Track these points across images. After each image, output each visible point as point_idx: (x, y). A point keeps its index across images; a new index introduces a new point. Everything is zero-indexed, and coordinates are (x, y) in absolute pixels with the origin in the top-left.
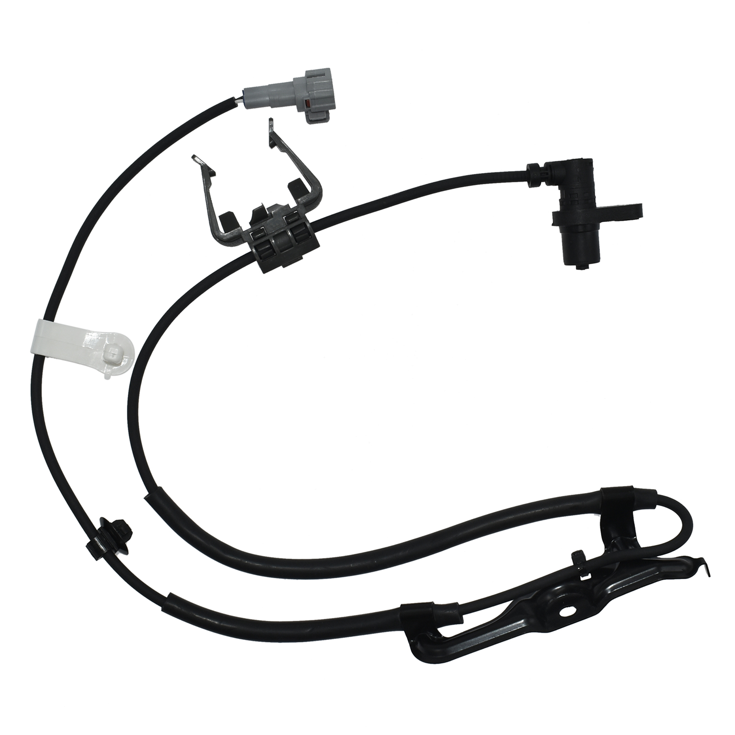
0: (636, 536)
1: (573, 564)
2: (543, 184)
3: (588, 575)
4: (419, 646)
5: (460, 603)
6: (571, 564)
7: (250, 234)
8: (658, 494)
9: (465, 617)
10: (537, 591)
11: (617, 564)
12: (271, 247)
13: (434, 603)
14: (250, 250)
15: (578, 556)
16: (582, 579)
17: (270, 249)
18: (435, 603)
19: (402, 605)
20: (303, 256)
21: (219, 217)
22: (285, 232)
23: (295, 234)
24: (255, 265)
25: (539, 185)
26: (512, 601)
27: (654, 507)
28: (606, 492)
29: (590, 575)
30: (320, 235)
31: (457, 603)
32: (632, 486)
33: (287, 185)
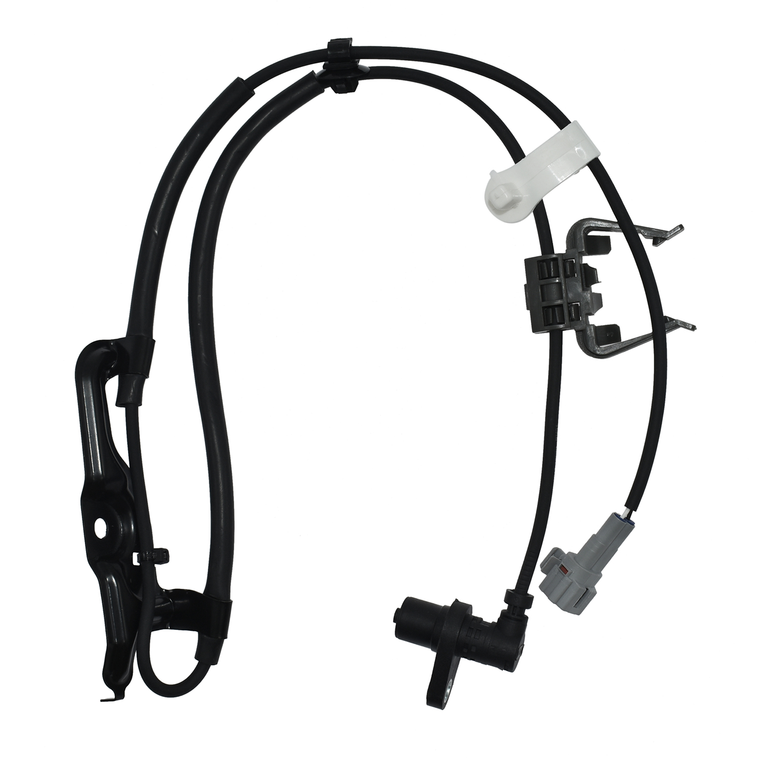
0: (170, 629)
1: (155, 548)
2: (505, 606)
3: (138, 562)
4: (103, 350)
5: (140, 408)
6: (156, 546)
7: (574, 260)
8: (211, 666)
9: (123, 409)
10: (133, 497)
11: (140, 598)
12: (550, 277)
13: (147, 378)
14: (556, 252)
15: (163, 556)
16: (135, 555)
17: (548, 275)
18: (146, 380)
19: (154, 341)
20: (529, 311)
21: (609, 237)
22: (561, 298)
23: (556, 308)
24: (536, 252)
25: (506, 601)
26: (129, 467)
27: (196, 657)
28: (226, 606)
29: (138, 564)
30: (545, 337)
31: (141, 405)
32: (226, 638)
33: (618, 325)
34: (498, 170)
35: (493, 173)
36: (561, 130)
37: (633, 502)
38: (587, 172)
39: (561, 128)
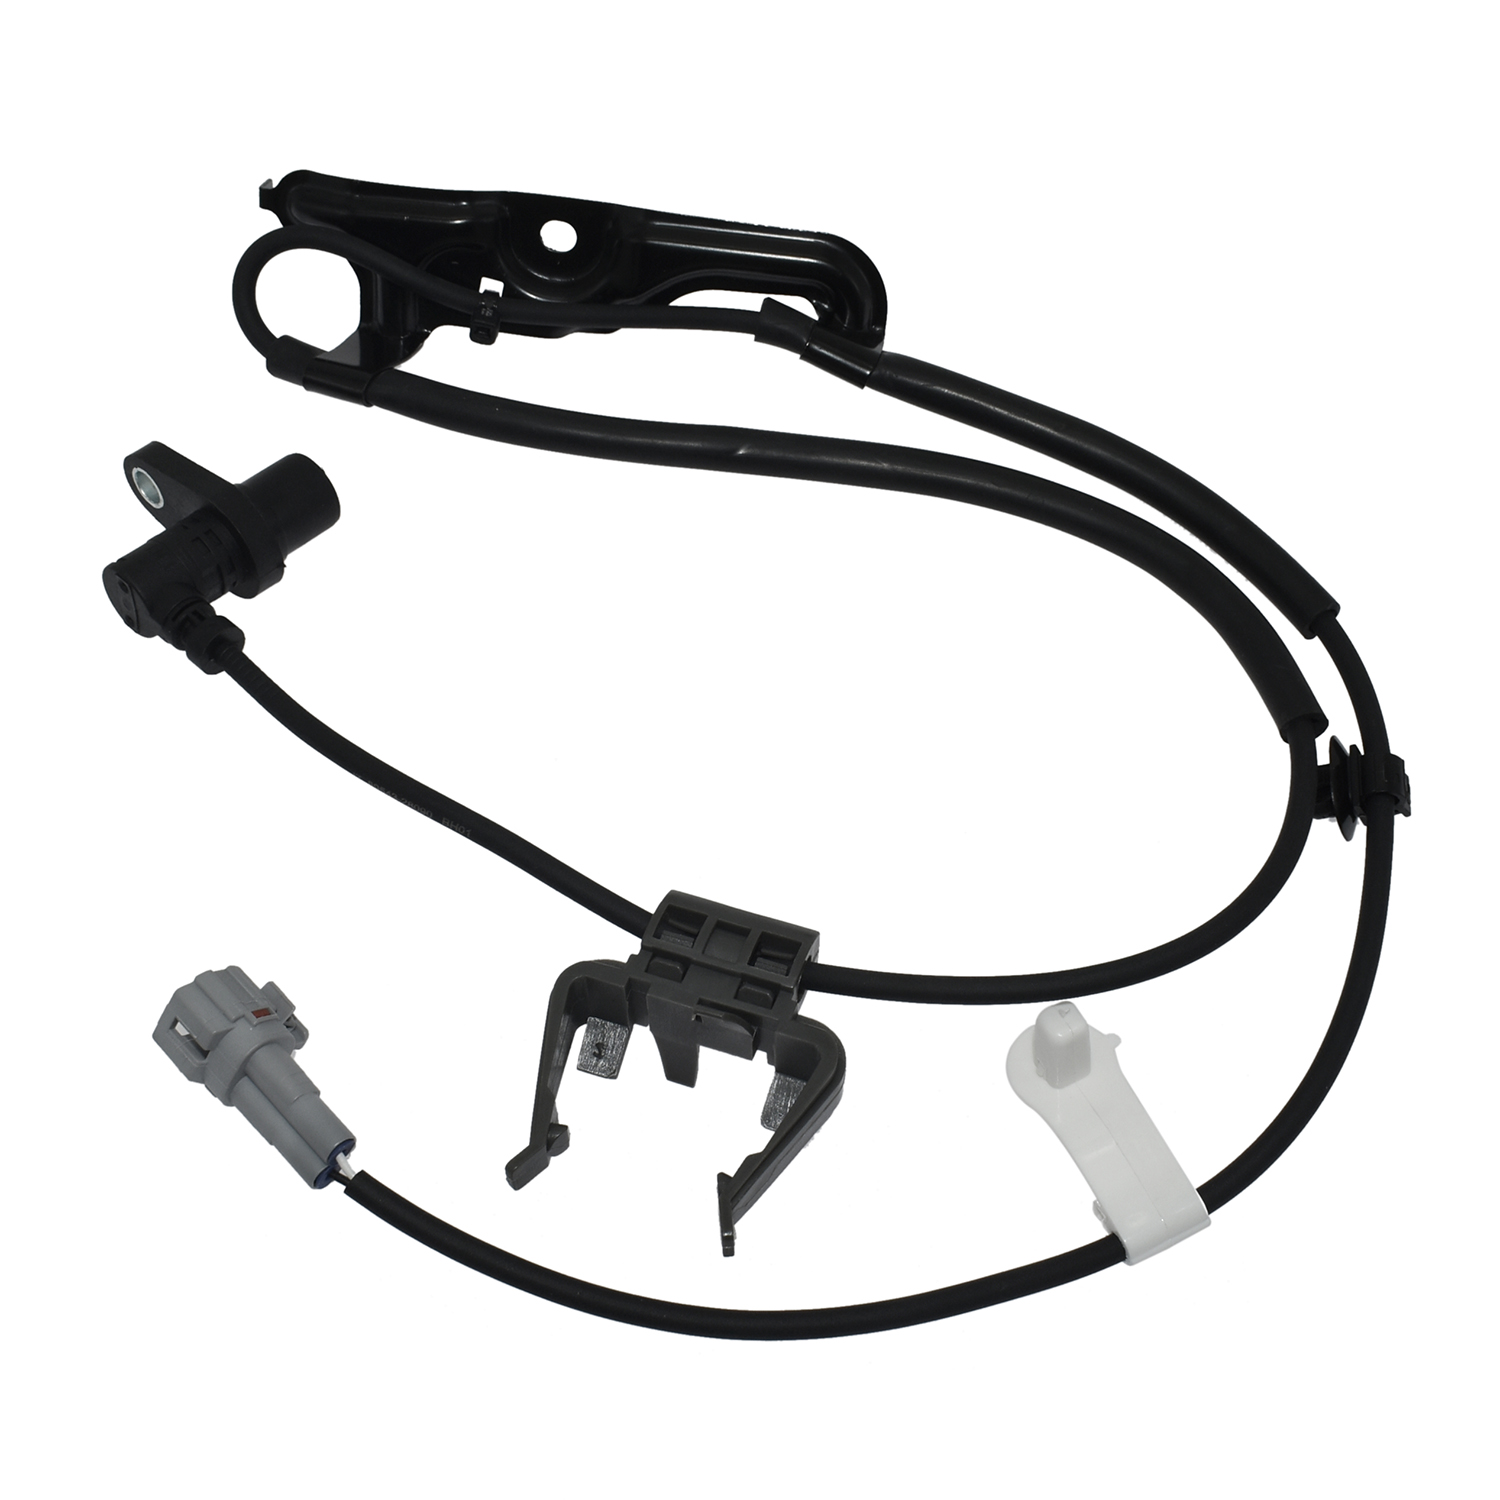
3: (486, 291)
29: (481, 291)
34: (1120, 1051)
35: (1115, 1040)
36: (1198, 1190)
37: (369, 1193)
38: (1097, 1233)
39: (1202, 1190)
